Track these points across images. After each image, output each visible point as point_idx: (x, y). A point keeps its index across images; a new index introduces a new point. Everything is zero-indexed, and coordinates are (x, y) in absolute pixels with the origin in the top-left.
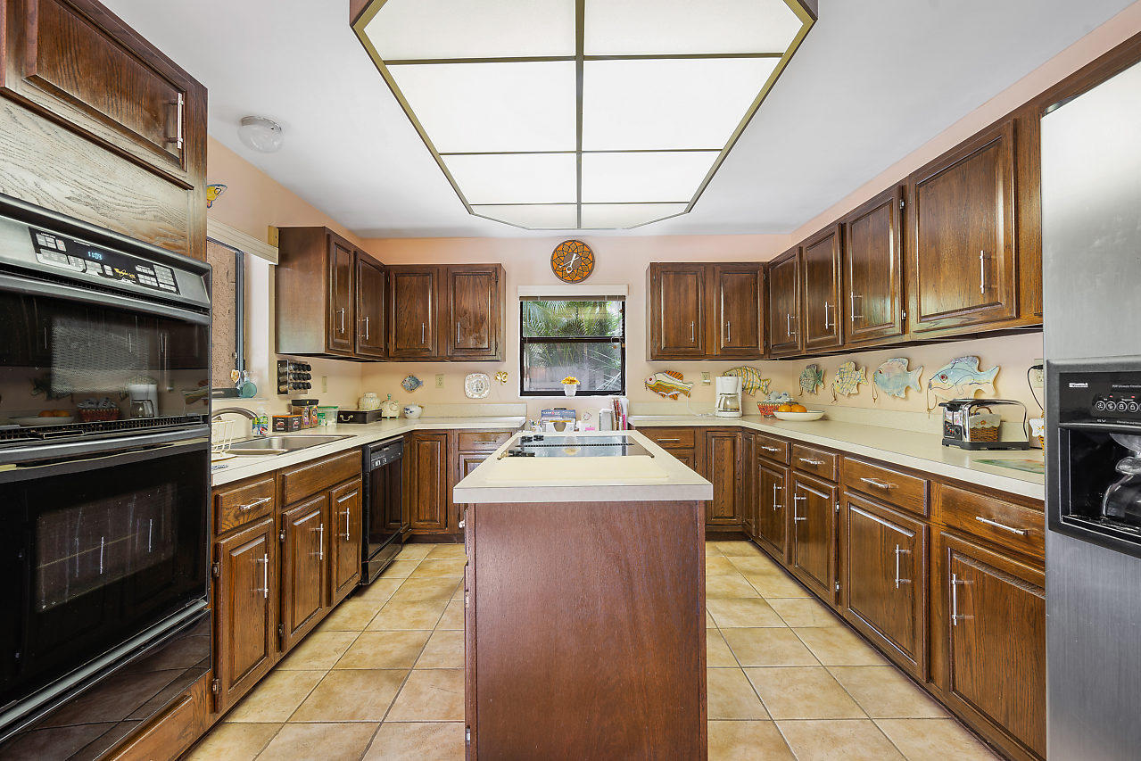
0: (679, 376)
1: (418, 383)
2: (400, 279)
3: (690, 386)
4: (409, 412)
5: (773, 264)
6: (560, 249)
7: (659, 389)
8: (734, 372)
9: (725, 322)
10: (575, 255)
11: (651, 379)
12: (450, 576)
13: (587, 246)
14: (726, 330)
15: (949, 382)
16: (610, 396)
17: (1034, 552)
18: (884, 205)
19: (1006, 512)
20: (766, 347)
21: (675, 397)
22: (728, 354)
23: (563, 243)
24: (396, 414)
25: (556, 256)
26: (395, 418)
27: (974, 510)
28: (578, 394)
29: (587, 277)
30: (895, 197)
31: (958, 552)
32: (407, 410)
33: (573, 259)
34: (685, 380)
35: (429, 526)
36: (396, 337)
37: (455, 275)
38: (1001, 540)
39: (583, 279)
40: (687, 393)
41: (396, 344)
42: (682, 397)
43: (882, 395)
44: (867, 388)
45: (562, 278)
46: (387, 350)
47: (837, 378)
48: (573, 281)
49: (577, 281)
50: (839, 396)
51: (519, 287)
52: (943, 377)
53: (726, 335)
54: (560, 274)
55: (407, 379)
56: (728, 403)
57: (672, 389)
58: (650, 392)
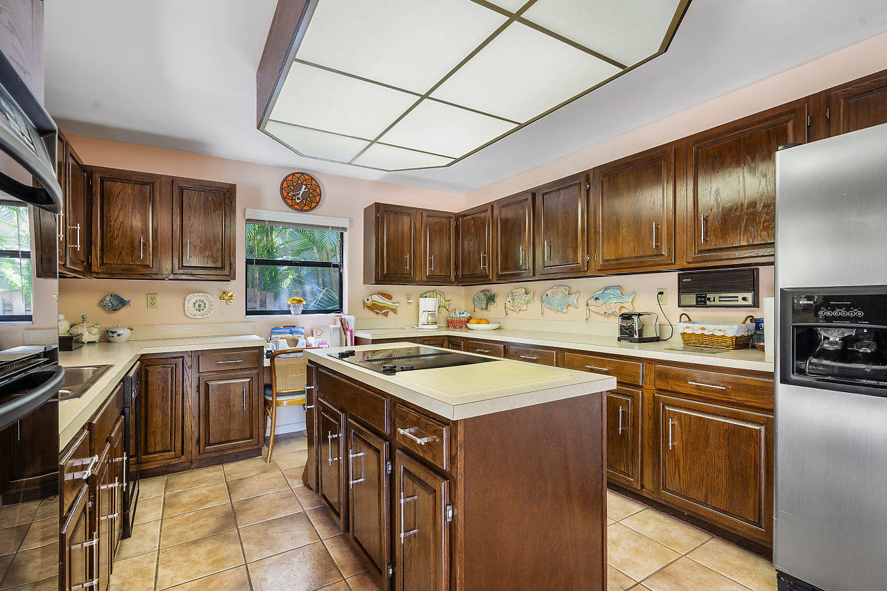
0: (389, 297)
1: (123, 303)
2: (107, 184)
3: (397, 305)
4: (115, 335)
5: (463, 215)
6: (290, 178)
7: (374, 308)
8: (428, 294)
9: (430, 256)
10: (304, 187)
11: (368, 300)
12: (215, 504)
13: (315, 180)
14: (430, 261)
15: (600, 302)
16: (332, 314)
17: (728, 398)
18: (574, 185)
19: (708, 378)
20: (456, 276)
21: (386, 314)
22: (433, 280)
23: (293, 174)
24: (96, 338)
25: (285, 185)
26: (94, 342)
27: (684, 379)
28: (304, 312)
29: (314, 208)
30: (583, 180)
31: (668, 405)
32: (113, 333)
33: (303, 190)
34: (394, 300)
35: (160, 458)
36: (102, 249)
37: (182, 190)
38: (703, 394)
39: (311, 209)
40: (395, 311)
41: (102, 258)
42: (391, 313)
43: (546, 310)
44: (535, 306)
45: (291, 206)
46: (90, 265)
47: (509, 299)
48: (302, 210)
49: (306, 211)
50: (509, 312)
51: (247, 210)
52: (597, 299)
53: (430, 266)
54: (290, 202)
55: (108, 298)
56: (430, 318)
57: (384, 308)
58: (367, 310)
